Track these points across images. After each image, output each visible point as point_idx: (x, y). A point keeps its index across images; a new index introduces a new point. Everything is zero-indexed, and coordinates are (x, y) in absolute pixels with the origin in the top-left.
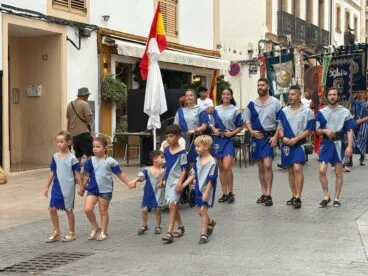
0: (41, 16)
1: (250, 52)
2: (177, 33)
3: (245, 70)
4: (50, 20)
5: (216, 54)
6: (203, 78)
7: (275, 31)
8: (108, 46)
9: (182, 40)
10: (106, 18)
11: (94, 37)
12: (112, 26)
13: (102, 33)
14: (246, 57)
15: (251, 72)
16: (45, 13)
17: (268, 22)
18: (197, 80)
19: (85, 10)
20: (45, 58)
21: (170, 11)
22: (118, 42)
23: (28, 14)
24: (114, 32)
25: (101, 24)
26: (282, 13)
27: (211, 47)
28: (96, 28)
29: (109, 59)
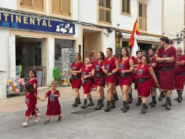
0: (94, 25)
1: (178, 35)
2: (146, 29)
3: (175, 43)
4: (97, 26)
6: (157, 46)
8: (119, 36)
9: (149, 32)
10: (118, 25)
11: (114, 32)
12: (120, 28)
13: (117, 31)
14: (176, 37)
15: (178, 43)
16: (96, 24)
18: (155, 47)
19: (111, 23)
20: (96, 40)
21: (143, 21)
22: (123, 34)
23: (90, 25)
24: (121, 30)
25: (116, 27)
27: (160, 34)
28: (115, 29)
29: (119, 40)
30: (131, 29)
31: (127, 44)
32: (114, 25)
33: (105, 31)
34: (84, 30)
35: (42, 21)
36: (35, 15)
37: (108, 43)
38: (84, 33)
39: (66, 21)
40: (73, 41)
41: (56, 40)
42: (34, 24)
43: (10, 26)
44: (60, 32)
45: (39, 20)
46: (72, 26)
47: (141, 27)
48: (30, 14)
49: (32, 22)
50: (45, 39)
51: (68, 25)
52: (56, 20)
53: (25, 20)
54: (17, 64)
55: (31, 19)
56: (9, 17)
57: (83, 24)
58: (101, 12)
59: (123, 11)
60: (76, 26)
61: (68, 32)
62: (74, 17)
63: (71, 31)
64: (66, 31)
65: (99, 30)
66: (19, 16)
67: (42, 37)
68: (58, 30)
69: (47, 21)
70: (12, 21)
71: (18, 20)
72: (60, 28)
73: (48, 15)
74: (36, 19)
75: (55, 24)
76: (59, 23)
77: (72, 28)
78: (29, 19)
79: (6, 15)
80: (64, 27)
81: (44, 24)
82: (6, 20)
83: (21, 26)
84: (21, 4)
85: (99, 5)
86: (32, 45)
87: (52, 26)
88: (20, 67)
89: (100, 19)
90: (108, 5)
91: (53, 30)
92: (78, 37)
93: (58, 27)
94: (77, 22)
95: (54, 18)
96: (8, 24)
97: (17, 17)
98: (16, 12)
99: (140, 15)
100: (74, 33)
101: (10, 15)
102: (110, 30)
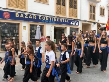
30: (106, 23)
32: (96, 21)
33: (92, 24)
34: (83, 23)
35: (65, 20)
36: (62, 17)
38: (83, 25)
39: (75, 20)
41: (70, 28)
42: (61, 21)
43: (52, 22)
44: (72, 25)
45: (63, 20)
46: (78, 22)
48: (60, 17)
49: (61, 20)
50: (66, 28)
51: (76, 21)
52: (70, 19)
53: (58, 20)
54: (54, 38)
55: (60, 19)
56: (52, 19)
57: (82, 21)
58: (90, 15)
59: (101, 14)
61: (75, 25)
62: (79, 18)
63: (77, 24)
64: (75, 24)
65: (90, 23)
66: (55, 18)
67: (64, 27)
68: (71, 24)
69: (67, 20)
70: (53, 20)
71: (55, 20)
72: (72, 23)
73: (67, 17)
74: (62, 19)
76: (72, 21)
77: (77, 23)
79: (50, 18)
80: (74, 22)
81: (66, 21)
82: (50, 20)
83: (57, 22)
84: (56, 13)
85: (90, 12)
86: (60, 30)
87: (69, 22)
88: (56, 40)
89: (90, 18)
90: (94, 12)
91: (69, 24)
92: (80, 26)
93: (71, 22)
94: (80, 20)
95: (70, 18)
96: (51, 22)
97: (55, 19)
98: (54, 17)
100: (78, 25)
101: (52, 18)
102: (94, 23)
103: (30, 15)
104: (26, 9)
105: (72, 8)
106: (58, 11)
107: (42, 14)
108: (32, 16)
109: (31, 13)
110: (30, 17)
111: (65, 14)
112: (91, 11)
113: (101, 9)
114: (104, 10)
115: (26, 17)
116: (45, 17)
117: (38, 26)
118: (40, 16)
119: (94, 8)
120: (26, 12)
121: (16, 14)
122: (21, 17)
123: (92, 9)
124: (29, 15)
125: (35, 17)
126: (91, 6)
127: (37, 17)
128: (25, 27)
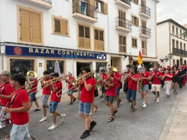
3: (165, 61)
5: (156, 58)
6: (153, 63)
7: (172, 52)
8: (131, 59)
9: (148, 56)
11: (128, 57)
12: (131, 55)
13: (130, 56)
14: (165, 58)
16: (118, 54)
17: (170, 50)
19: (126, 52)
20: (118, 61)
21: (145, 50)
22: (133, 58)
23: (114, 54)
25: (129, 54)
26: (173, 48)
27: (155, 57)
29: (131, 61)
31: (136, 63)
32: (128, 53)
33: (123, 57)
34: (111, 57)
36: (86, 51)
37: (125, 63)
38: (111, 59)
39: (102, 53)
40: (106, 63)
41: (97, 63)
43: (74, 57)
44: (99, 59)
45: (88, 54)
46: (105, 55)
47: (143, 54)
48: (84, 51)
49: (85, 54)
50: (91, 63)
51: (103, 55)
53: (81, 54)
56: (73, 53)
57: (111, 54)
58: (120, 47)
59: (133, 46)
60: (107, 55)
62: (106, 51)
63: (104, 58)
64: (102, 58)
65: (120, 56)
66: (78, 52)
67: (89, 62)
68: (98, 58)
69: (92, 54)
70: (75, 55)
71: (78, 54)
73: (92, 50)
75: (96, 55)
76: (98, 54)
78: (83, 53)
80: (101, 56)
81: (91, 55)
83: (79, 57)
84: (79, 46)
87: (94, 56)
89: (120, 50)
90: (125, 43)
91: (95, 58)
92: (108, 60)
93: (98, 56)
94: (108, 53)
95: (96, 52)
98: (77, 50)
99: (143, 47)
100: (106, 59)
102: (125, 56)
103: (47, 50)
104: (41, 43)
105: (98, 39)
106: (81, 44)
107: (61, 48)
108: (50, 51)
109: (48, 47)
110: (47, 52)
111: (90, 47)
112: (120, 43)
113: (133, 39)
114: (136, 40)
115: (41, 52)
116: (66, 52)
117: (57, 62)
118: (59, 50)
119: (125, 38)
120: (42, 46)
121: (30, 49)
122: (36, 52)
123: (123, 40)
124: (45, 50)
125: (52, 52)
126: (120, 37)
127: (56, 52)
128: (40, 64)
